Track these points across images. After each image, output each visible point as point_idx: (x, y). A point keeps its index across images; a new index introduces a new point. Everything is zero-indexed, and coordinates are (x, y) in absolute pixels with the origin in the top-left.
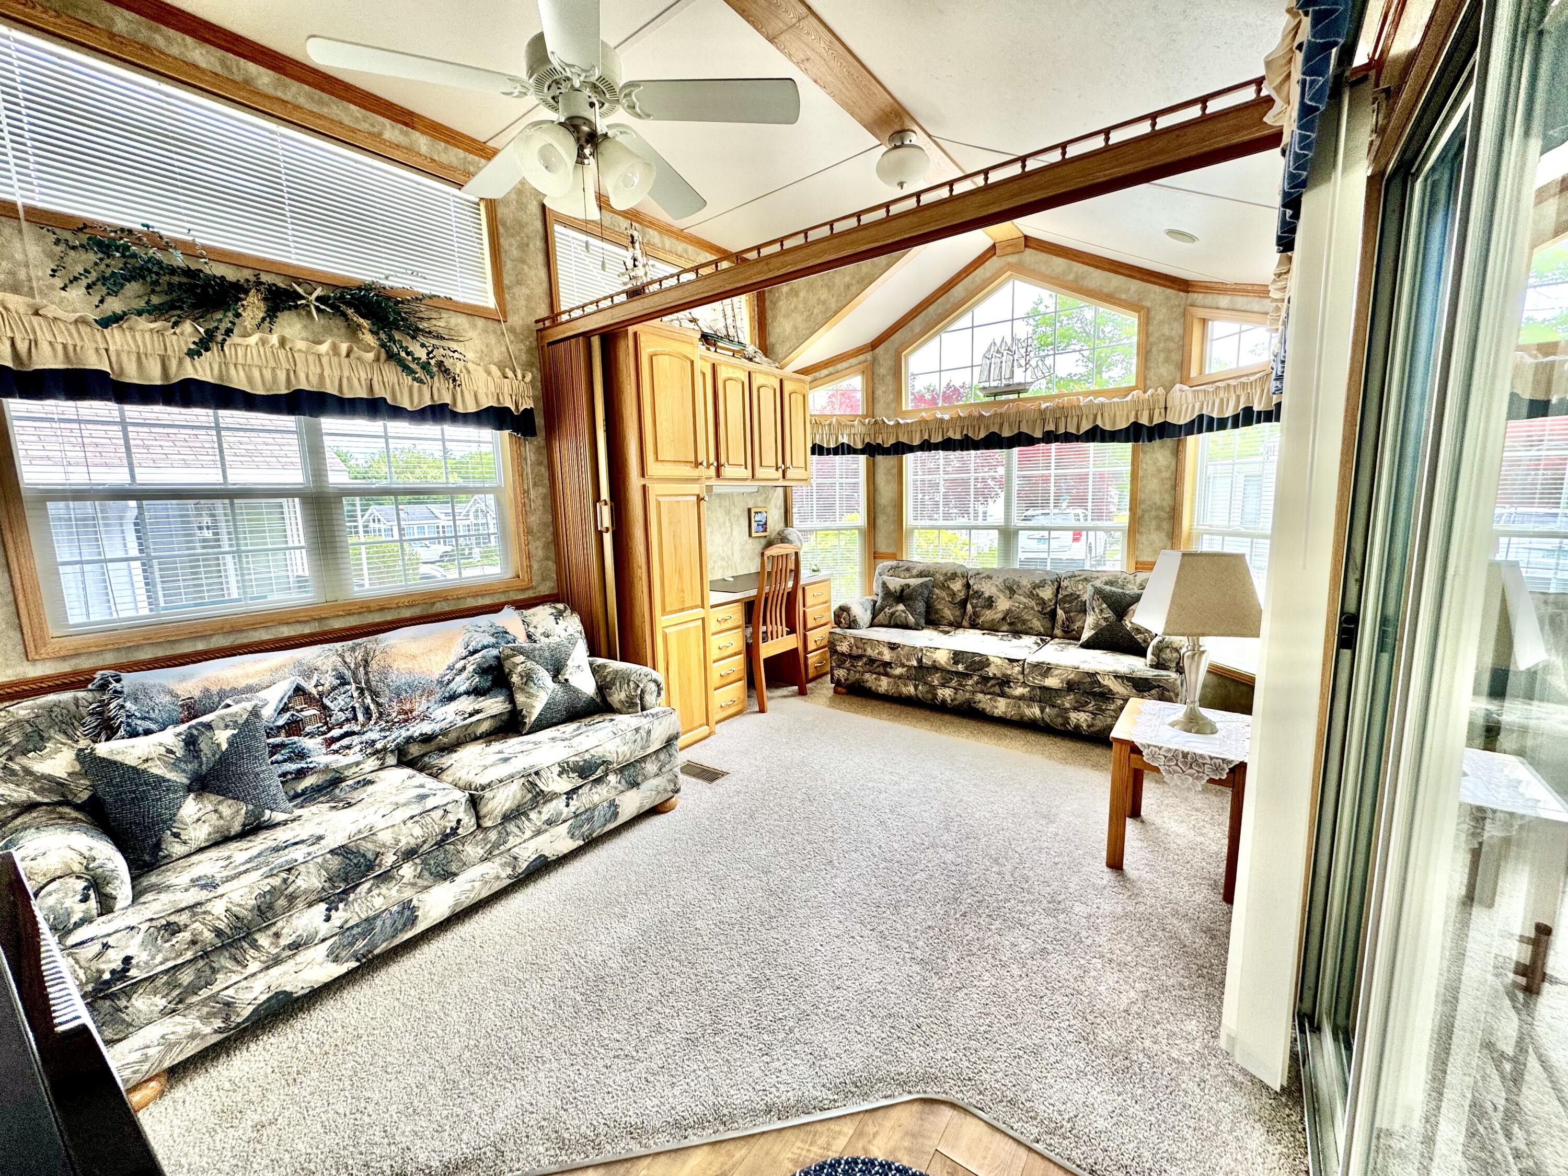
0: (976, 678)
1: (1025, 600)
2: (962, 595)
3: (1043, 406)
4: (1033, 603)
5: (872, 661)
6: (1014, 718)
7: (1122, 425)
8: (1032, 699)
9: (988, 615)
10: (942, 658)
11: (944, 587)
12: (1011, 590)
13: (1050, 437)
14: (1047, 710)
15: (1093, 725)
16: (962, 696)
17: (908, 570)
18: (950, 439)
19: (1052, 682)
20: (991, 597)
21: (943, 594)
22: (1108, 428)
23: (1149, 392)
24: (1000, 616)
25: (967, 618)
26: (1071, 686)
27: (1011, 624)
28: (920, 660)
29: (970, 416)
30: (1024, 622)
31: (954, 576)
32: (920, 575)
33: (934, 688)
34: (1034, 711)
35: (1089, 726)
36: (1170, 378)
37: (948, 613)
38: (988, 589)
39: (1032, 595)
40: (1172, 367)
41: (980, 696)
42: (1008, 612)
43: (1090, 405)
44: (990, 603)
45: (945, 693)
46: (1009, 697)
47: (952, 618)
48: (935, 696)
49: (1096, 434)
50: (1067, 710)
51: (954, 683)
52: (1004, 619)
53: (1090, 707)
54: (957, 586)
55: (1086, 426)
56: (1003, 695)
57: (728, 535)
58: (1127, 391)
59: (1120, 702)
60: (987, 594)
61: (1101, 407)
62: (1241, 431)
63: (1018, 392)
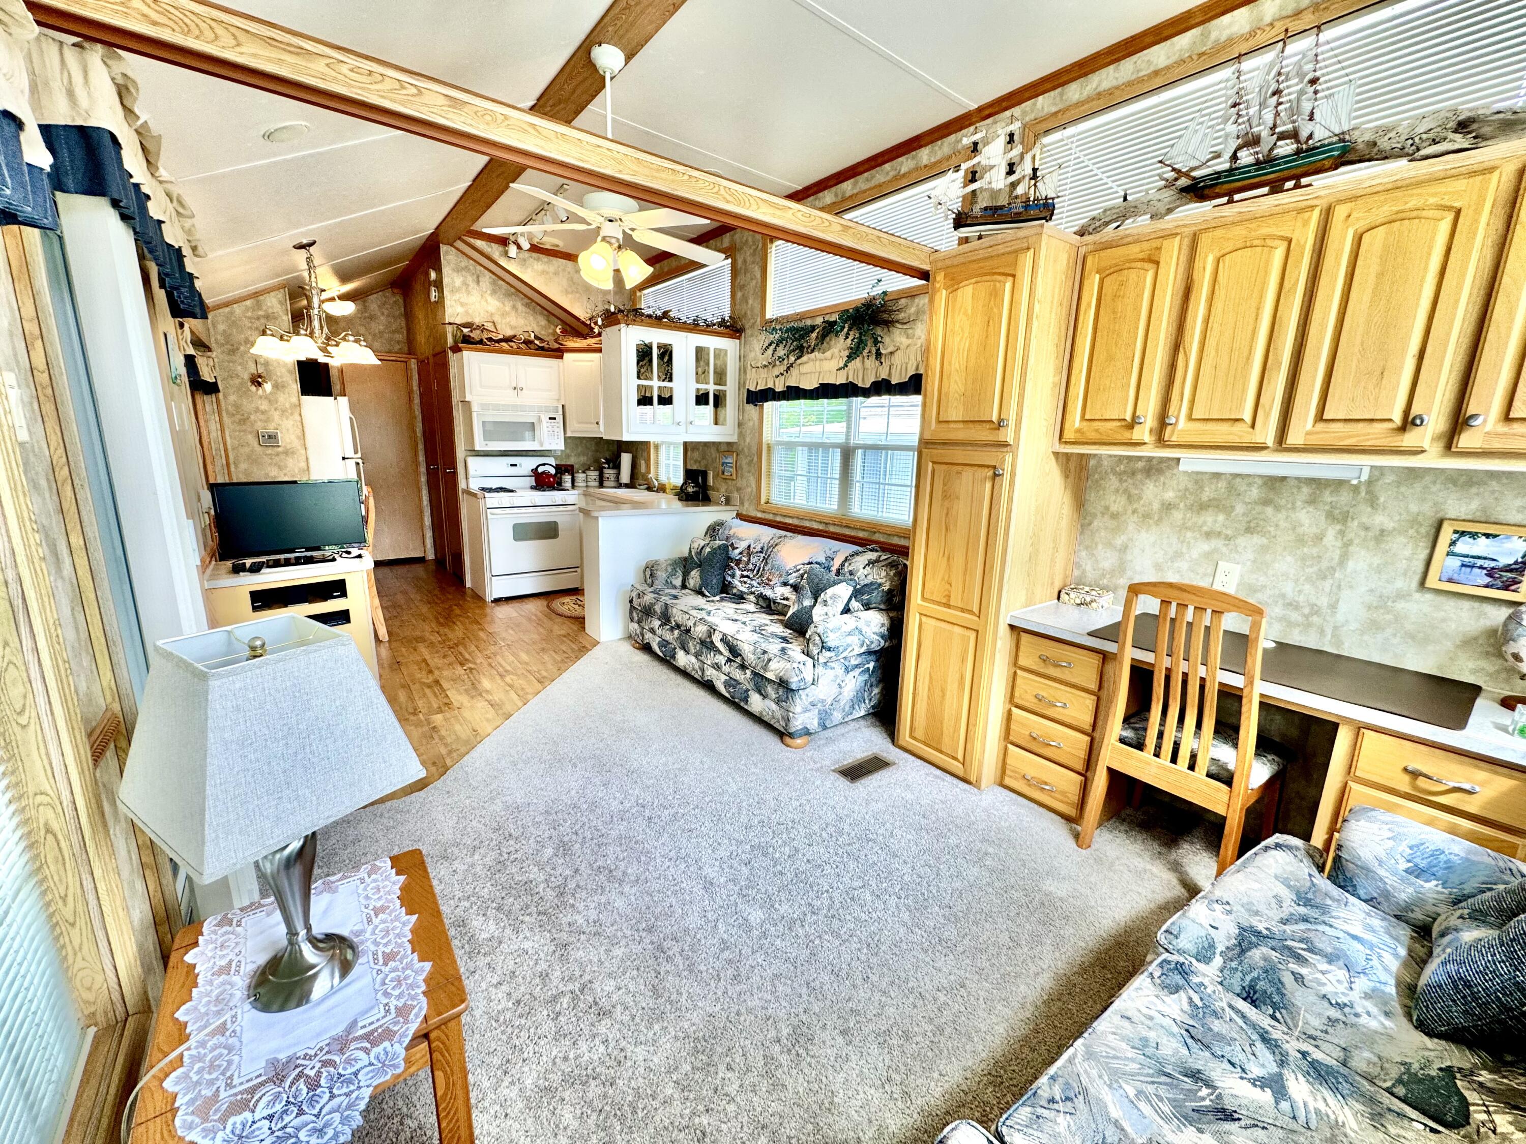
57: (1325, 564)
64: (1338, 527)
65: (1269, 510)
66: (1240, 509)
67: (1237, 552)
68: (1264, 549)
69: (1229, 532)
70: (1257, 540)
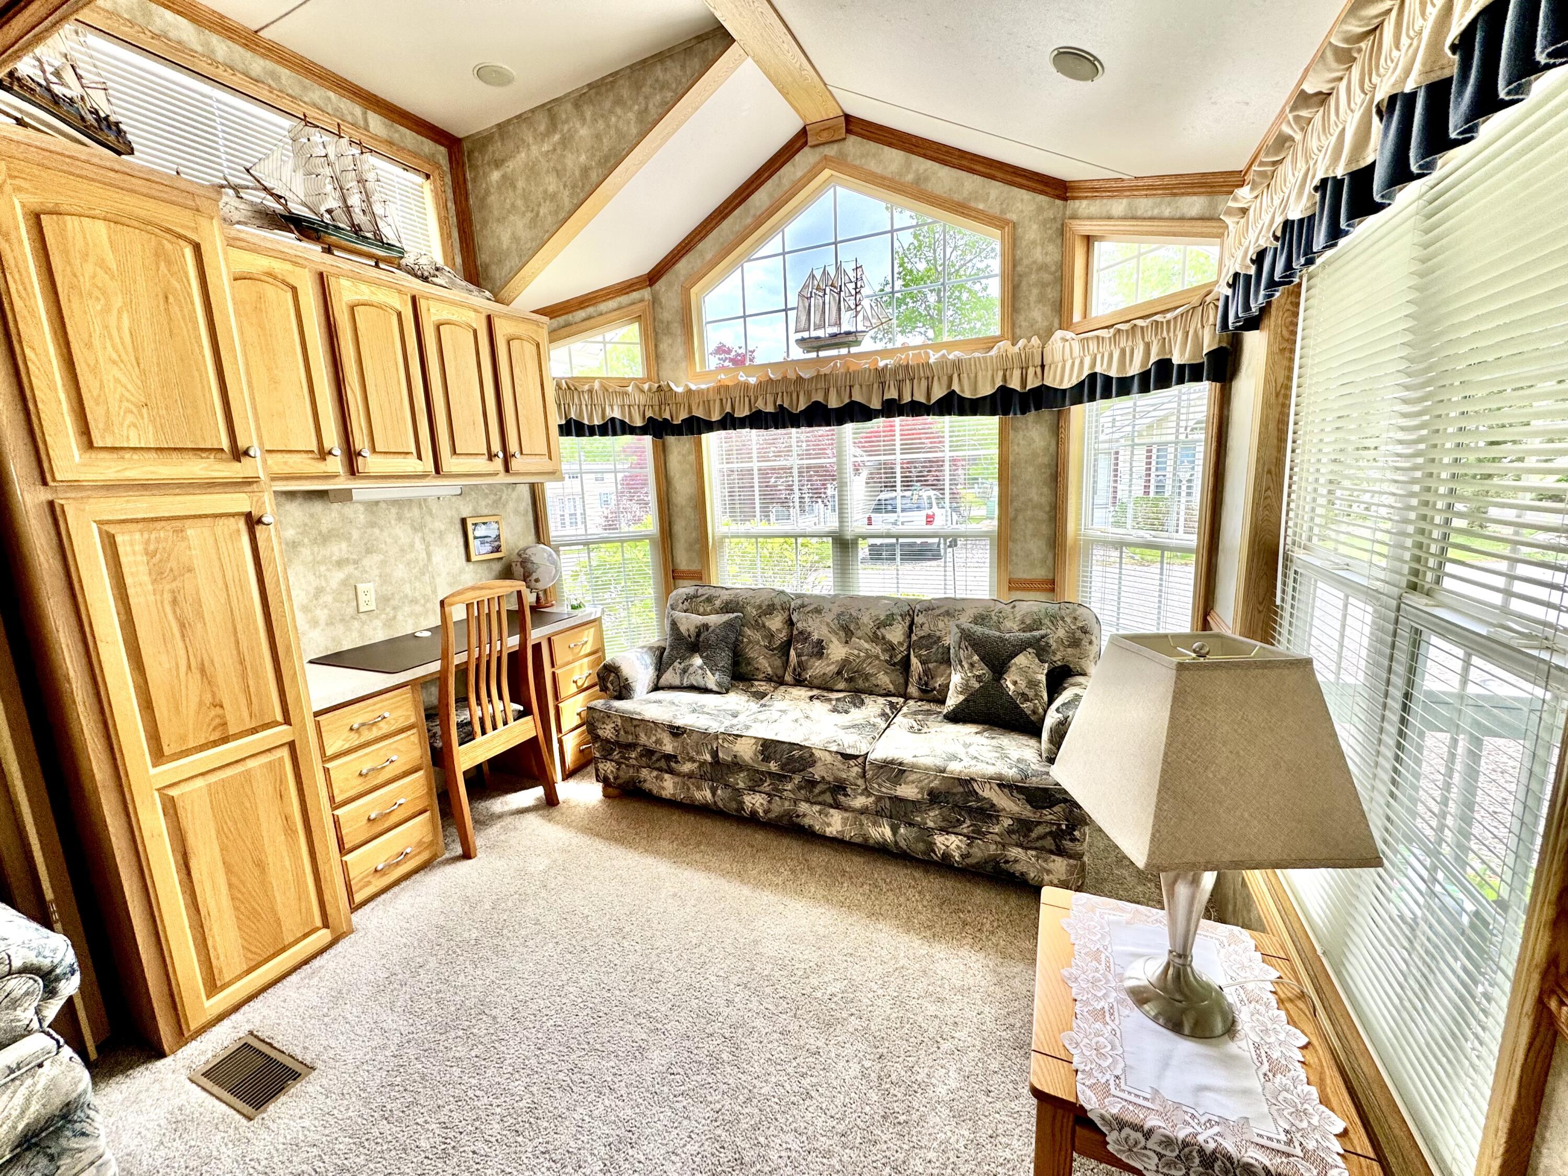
0: (796, 781)
1: (866, 646)
2: (783, 636)
3: (881, 364)
4: (877, 650)
5: (649, 753)
6: (856, 840)
7: (986, 390)
8: (879, 813)
9: (817, 668)
10: (746, 750)
11: (758, 625)
12: (847, 631)
13: (892, 408)
14: (902, 830)
15: (968, 855)
16: (779, 807)
17: (709, 600)
18: (759, 412)
19: (908, 791)
20: (820, 642)
21: (757, 636)
22: (967, 395)
23: (1022, 343)
24: (833, 668)
25: (790, 669)
26: (934, 798)
27: (850, 680)
28: (715, 754)
29: (785, 378)
30: (867, 677)
31: (770, 609)
32: (727, 608)
33: (739, 793)
34: (883, 832)
35: (963, 856)
36: (1046, 324)
37: (764, 663)
38: (817, 629)
39: (876, 638)
40: (1047, 309)
41: (804, 807)
42: (845, 662)
43: (942, 363)
44: (819, 649)
45: (755, 801)
46: (846, 809)
47: (769, 670)
48: (741, 804)
49: (953, 404)
50: (929, 832)
51: (766, 787)
52: (839, 673)
53: (965, 828)
54: (775, 623)
55: (938, 393)
56: (837, 806)
57: (421, 563)
58: (990, 343)
59: (1007, 822)
60: (815, 637)
61: (957, 365)
62: (1157, 396)
63: (848, 345)
64: (420, 535)
65: (377, 531)
66: (356, 534)
67: (366, 572)
68: (384, 563)
69: (355, 557)
70: (377, 558)
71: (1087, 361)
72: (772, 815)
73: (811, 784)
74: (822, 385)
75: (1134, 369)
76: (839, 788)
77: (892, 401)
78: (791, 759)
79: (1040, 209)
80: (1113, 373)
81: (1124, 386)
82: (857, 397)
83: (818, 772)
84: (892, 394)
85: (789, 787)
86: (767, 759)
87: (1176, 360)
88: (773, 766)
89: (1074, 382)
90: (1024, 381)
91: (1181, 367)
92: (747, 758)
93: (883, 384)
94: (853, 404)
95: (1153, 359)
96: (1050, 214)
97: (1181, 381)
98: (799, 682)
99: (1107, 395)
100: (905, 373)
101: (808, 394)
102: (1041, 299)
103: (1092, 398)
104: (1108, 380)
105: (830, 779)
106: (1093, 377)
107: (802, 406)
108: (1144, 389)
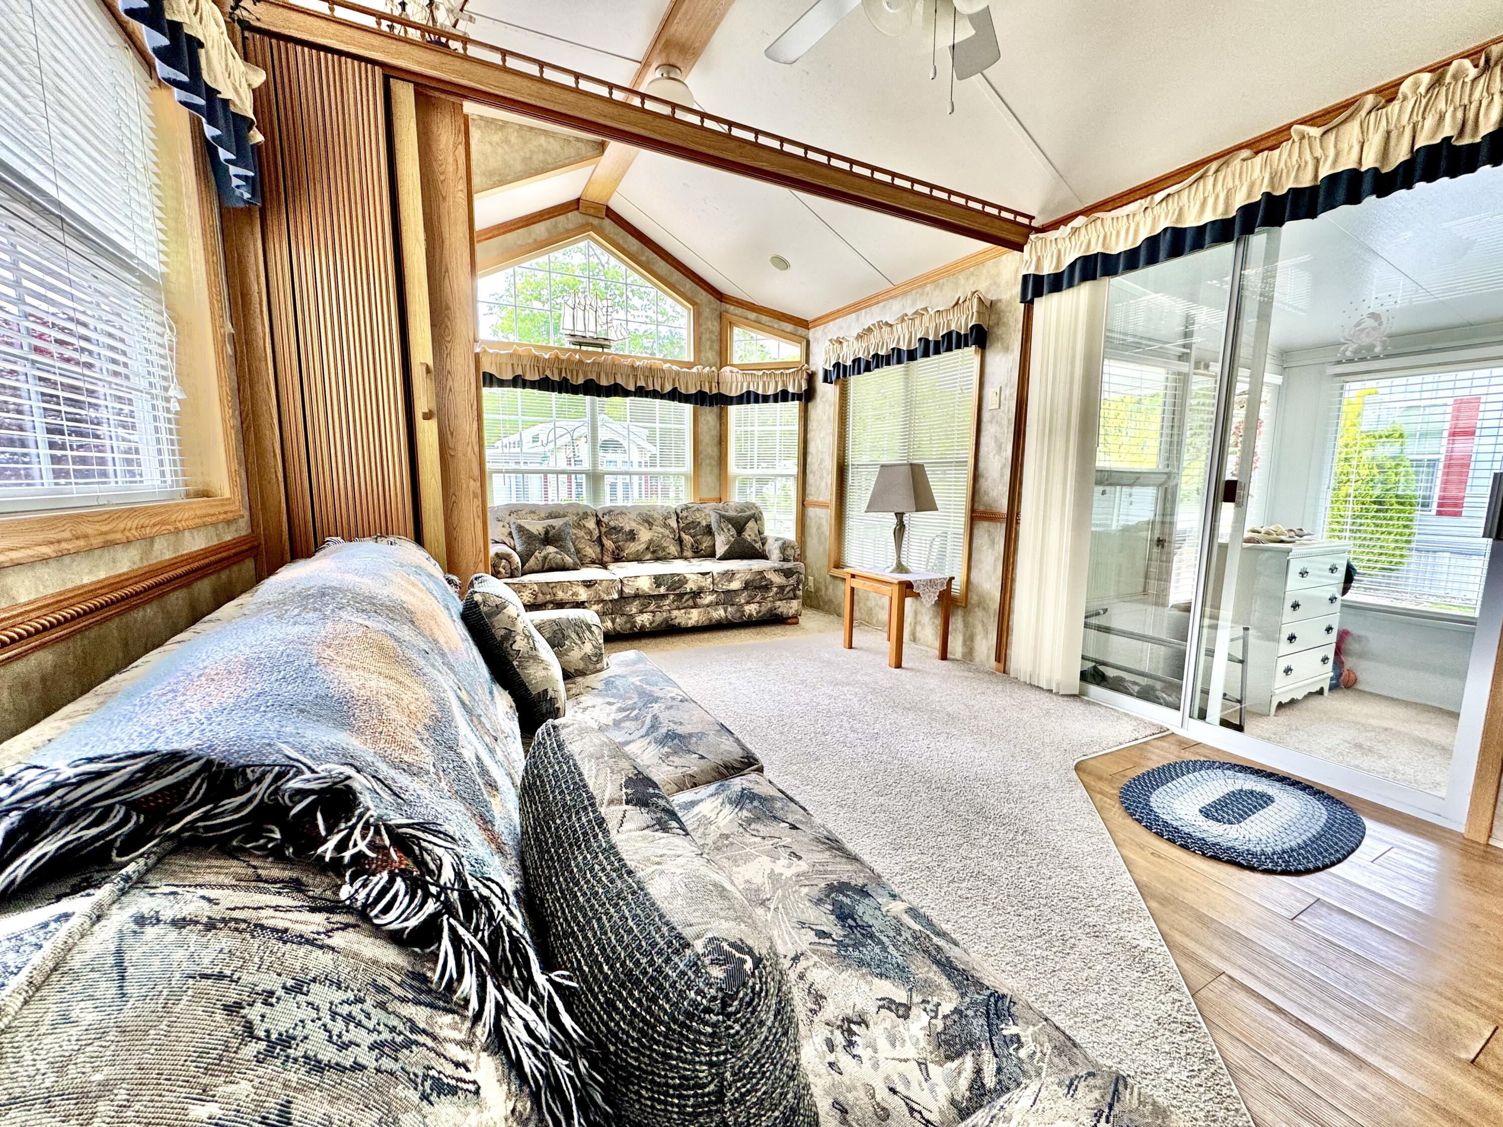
0: (671, 597)
1: (662, 530)
2: (597, 532)
4: (667, 532)
6: (705, 623)
7: (693, 391)
8: (717, 604)
9: (632, 548)
10: (645, 585)
11: (579, 526)
12: (648, 522)
13: (640, 392)
14: (729, 609)
15: (759, 612)
16: (660, 617)
18: (548, 379)
19: (736, 585)
20: (632, 531)
21: (581, 533)
22: (683, 391)
23: (706, 369)
24: (644, 546)
25: (609, 553)
26: (747, 586)
27: (654, 552)
28: (621, 592)
29: (569, 359)
30: (664, 549)
31: (585, 515)
32: (550, 516)
33: (632, 616)
34: (719, 613)
35: (757, 614)
36: (718, 361)
38: (625, 524)
39: (666, 526)
40: (717, 354)
41: (675, 613)
42: (651, 542)
43: (670, 371)
44: (632, 536)
45: (644, 619)
46: (700, 607)
47: (594, 556)
48: (633, 624)
49: (675, 395)
50: (742, 605)
51: (652, 607)
52: (647, 548)
53: (758, 599)
54: (591, 524)
55: (668, 388)
56: (695, 606)
58: (690, 365)
59: (775, 589)
60: (627, 529)
61: (678, 373)
62: (780, 405)
63: (602, 346)
71: (745, 385)
72: (654, 625)
73: (680, 596)
74: (596, 369)
75: (771, 392)
76: (697, 594)
77: (641, 388)
78: (675, 582)
79: (710, 302)
80: (760, 392)
81: (766, 399)
82: (620, 381)
83: (690, 586)
84: (641, 383)
85: (667, 602)
86: (658, 586)
87: (791, 390)
88: (662, 590)
89: (739, 393)
90: (711, 390)
91: (793, 394)
92: (647, 590)
93: (636, 376)
94: (616, 385)
95: (779, 389)
96: (715, 306)
97: (793, 400)
98: (617, 559)
99: (757, 401)
100: (651, 372)
101: (585, 374)
102: (711, 348)
103: (748, 402)
104: (757, 395)
105: (695, 589)
106: (749, 392)
107: (581, 381)
108: (776, 401)
